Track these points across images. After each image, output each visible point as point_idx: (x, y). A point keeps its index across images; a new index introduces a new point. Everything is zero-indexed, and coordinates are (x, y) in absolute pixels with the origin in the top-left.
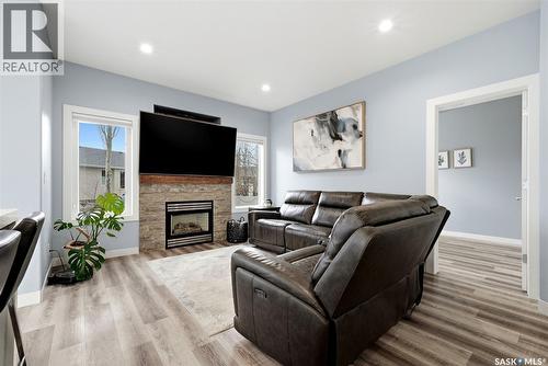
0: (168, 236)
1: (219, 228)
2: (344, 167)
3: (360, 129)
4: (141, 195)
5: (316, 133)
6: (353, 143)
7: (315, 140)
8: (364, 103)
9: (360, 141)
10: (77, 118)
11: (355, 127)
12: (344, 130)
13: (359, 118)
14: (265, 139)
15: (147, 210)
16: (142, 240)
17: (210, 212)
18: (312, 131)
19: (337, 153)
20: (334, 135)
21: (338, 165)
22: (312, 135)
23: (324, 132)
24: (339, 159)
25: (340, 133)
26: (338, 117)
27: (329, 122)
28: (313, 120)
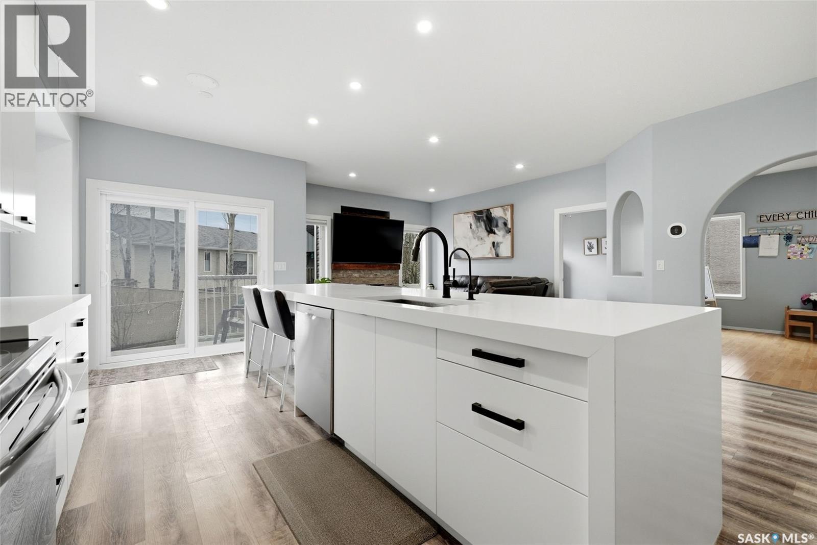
2: (497, 255)
3: (509, 226)
5: (474, 227)
6: (504, 236)
7: (473, 232)
8: (512, 206)
9: (509, 237)
11: (505, 224)
12: (497, 226)
13: (508, 217)
18: (471, 225)
19: (492, 244)
20: (489, 229)
21: (492, 254)
22: (471, 228)
23: (481, 226)
24: (493, 249)
25: (493, 228)
26: (492, 215)
27: (485, 218)
28: (471, 215)
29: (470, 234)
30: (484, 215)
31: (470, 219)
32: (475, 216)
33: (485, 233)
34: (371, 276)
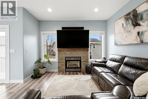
0: (66, 68)
1: (83, 67)
2: (142, 41)
4: (58, 54)
5: (125, 25)
7: (124, 29)
10: (44, 34)
12: (142, 19)
14: (104, 32)
15: (60, 59)
16: (59, 68)
17: (80, 61)
18: (123, 24)
19: (137, 34)
20: (135, 24)
21: (138, 41)
22: (123, 26)
23: (129, 23)
24: (138, 37)
25: (138, 22)
26: (138, 12)
27: (132, 17)
28: (123, 19)
29: (123, 30)
30: (131, 15)
31: (123, 21)
32: (125, 18)
33: (132, 27)
34: (75, 53)
